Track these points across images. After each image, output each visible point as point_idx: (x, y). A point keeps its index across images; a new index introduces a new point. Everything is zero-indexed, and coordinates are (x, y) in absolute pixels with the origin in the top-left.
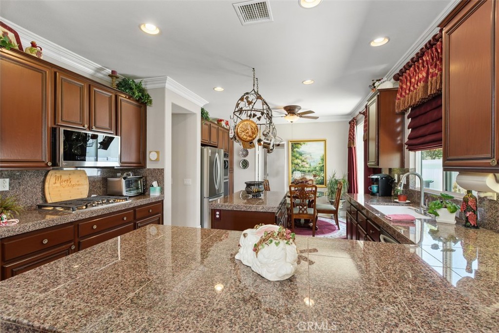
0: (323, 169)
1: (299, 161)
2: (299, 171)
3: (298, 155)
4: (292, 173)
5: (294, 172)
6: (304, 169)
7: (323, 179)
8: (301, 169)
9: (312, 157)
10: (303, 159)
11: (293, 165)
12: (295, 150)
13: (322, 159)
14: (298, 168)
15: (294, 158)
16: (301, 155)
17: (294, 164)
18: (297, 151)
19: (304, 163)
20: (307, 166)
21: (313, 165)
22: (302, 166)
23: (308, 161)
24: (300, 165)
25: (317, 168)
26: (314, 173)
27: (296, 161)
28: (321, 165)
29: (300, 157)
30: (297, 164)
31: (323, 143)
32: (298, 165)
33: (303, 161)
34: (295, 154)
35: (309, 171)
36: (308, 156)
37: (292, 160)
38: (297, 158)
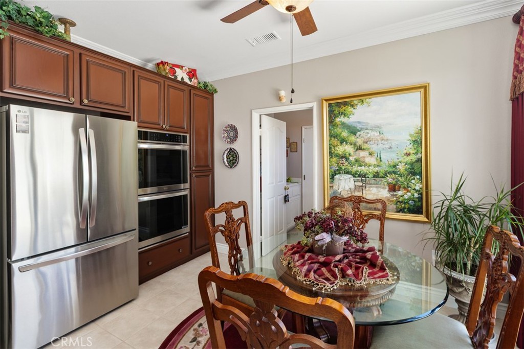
0: (419, 169)
1: (348, 149)
2: (348, 173)
3: (345, 134)
4: (332, 177)
5: (337, 177)
6: (363, 169)
7: (420, 199)
8: (355, 169)
9: (386, 136)
10: (359, 141)
11: (334, 159)
12: (338, 120)
13: (416, 142)
14: (346, 165)
15: (335, 141)
16: (353, 131)
17: (337, 156)
18: (343, 124)
19: (362, 154)
20: (372, 160)
21: (388, 158)
22: (357, 161)
23: (374, 147)
24: (352, 159)
25: (401, 168)
26: (390, 179)
27: (340, 149)
28: (414, 158)
29: (352, 138)
30: (344, 157)
31: (417, 96)
32: (347, 159)
33: (360, 148)
34: (338, 130)
35: (376, 175)
36: (373, 134)
37: (331, 147)
38: (343, 141)
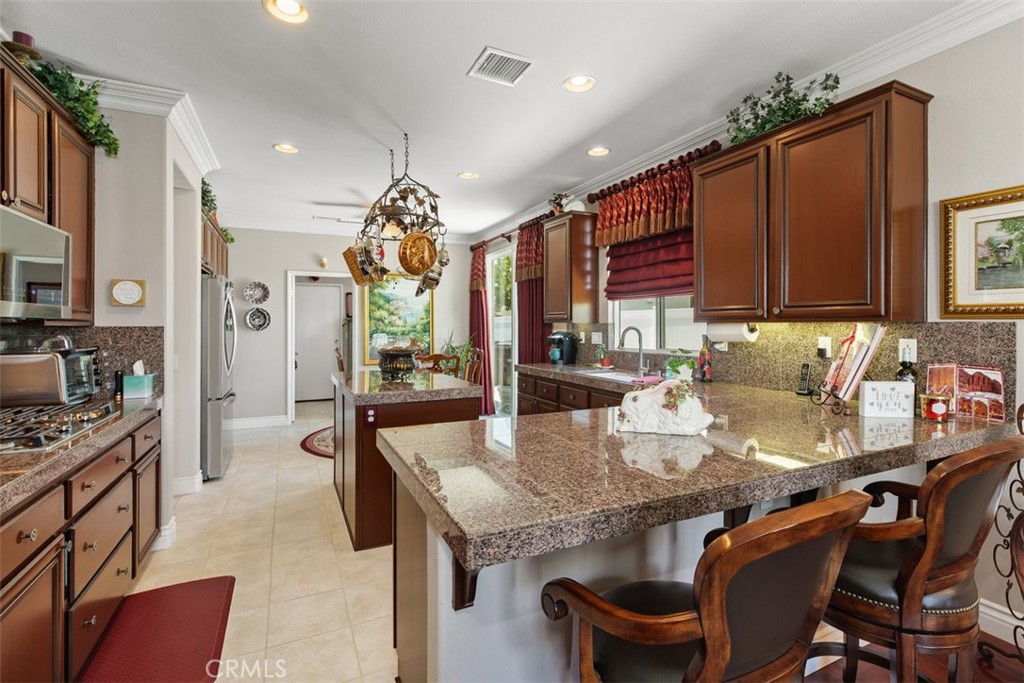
0: (427, 328)
1: (384, 314)
2: (383, 332)
3: (381, 302)
4: (371, 336)
5: (375, 335)
6: (394, 329)
7: (429, 348)
8: (389, 329)
9: (409, 306)
10: (392, 309)
11: (373, 322)
12: (376, 291)
13: (427, 311)
14: (382, 326)
15: (374, 308)
16: (388, 301)
17: (375, 319)
18: (380, 294)
19: (394, 318)
20: (400, 323)
21: (411, 321)
22: (390, 323)
23: (402, 313)
24: (386, 321)
25: (419, 327)
26: (412, 336)
27: (378, 314)
28: (425, 321)
29: (387, 306)
30: (381, 320)
32: (383, 322)
33: (392, 314)
34: (376, 299)
35: (403, 333)
36: (401, 304)
37: (371, 311)
38: (380, 307)
